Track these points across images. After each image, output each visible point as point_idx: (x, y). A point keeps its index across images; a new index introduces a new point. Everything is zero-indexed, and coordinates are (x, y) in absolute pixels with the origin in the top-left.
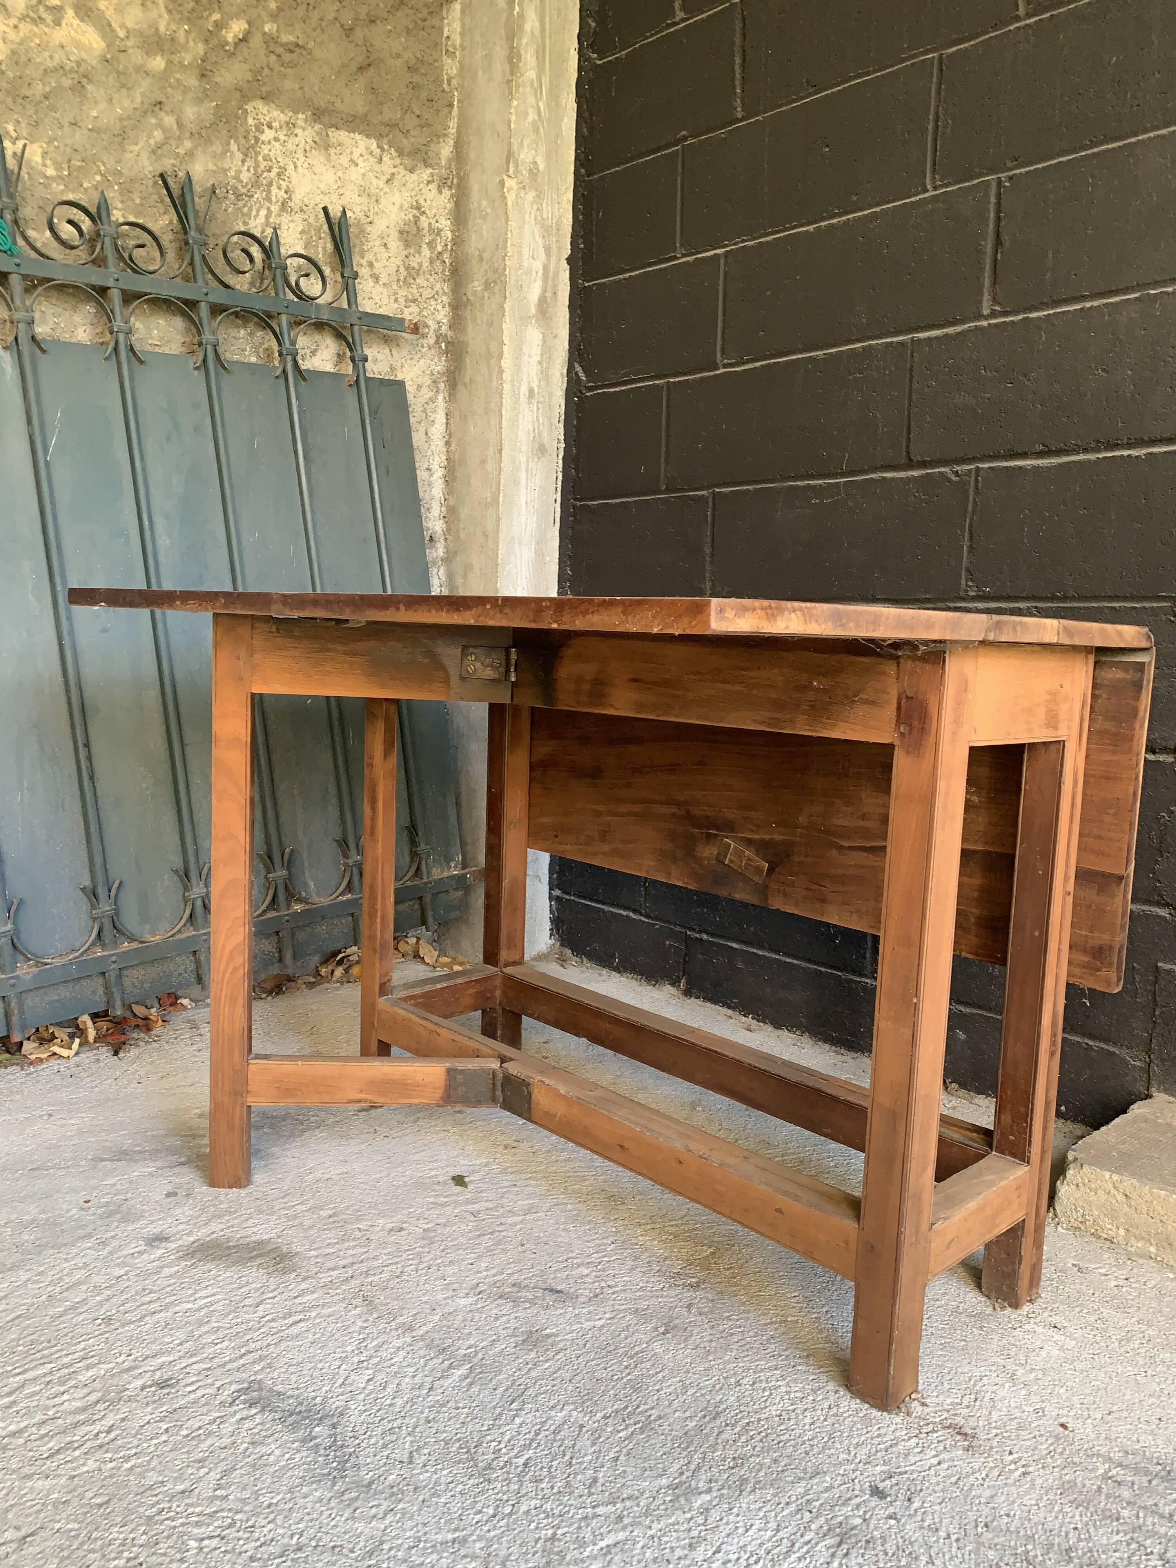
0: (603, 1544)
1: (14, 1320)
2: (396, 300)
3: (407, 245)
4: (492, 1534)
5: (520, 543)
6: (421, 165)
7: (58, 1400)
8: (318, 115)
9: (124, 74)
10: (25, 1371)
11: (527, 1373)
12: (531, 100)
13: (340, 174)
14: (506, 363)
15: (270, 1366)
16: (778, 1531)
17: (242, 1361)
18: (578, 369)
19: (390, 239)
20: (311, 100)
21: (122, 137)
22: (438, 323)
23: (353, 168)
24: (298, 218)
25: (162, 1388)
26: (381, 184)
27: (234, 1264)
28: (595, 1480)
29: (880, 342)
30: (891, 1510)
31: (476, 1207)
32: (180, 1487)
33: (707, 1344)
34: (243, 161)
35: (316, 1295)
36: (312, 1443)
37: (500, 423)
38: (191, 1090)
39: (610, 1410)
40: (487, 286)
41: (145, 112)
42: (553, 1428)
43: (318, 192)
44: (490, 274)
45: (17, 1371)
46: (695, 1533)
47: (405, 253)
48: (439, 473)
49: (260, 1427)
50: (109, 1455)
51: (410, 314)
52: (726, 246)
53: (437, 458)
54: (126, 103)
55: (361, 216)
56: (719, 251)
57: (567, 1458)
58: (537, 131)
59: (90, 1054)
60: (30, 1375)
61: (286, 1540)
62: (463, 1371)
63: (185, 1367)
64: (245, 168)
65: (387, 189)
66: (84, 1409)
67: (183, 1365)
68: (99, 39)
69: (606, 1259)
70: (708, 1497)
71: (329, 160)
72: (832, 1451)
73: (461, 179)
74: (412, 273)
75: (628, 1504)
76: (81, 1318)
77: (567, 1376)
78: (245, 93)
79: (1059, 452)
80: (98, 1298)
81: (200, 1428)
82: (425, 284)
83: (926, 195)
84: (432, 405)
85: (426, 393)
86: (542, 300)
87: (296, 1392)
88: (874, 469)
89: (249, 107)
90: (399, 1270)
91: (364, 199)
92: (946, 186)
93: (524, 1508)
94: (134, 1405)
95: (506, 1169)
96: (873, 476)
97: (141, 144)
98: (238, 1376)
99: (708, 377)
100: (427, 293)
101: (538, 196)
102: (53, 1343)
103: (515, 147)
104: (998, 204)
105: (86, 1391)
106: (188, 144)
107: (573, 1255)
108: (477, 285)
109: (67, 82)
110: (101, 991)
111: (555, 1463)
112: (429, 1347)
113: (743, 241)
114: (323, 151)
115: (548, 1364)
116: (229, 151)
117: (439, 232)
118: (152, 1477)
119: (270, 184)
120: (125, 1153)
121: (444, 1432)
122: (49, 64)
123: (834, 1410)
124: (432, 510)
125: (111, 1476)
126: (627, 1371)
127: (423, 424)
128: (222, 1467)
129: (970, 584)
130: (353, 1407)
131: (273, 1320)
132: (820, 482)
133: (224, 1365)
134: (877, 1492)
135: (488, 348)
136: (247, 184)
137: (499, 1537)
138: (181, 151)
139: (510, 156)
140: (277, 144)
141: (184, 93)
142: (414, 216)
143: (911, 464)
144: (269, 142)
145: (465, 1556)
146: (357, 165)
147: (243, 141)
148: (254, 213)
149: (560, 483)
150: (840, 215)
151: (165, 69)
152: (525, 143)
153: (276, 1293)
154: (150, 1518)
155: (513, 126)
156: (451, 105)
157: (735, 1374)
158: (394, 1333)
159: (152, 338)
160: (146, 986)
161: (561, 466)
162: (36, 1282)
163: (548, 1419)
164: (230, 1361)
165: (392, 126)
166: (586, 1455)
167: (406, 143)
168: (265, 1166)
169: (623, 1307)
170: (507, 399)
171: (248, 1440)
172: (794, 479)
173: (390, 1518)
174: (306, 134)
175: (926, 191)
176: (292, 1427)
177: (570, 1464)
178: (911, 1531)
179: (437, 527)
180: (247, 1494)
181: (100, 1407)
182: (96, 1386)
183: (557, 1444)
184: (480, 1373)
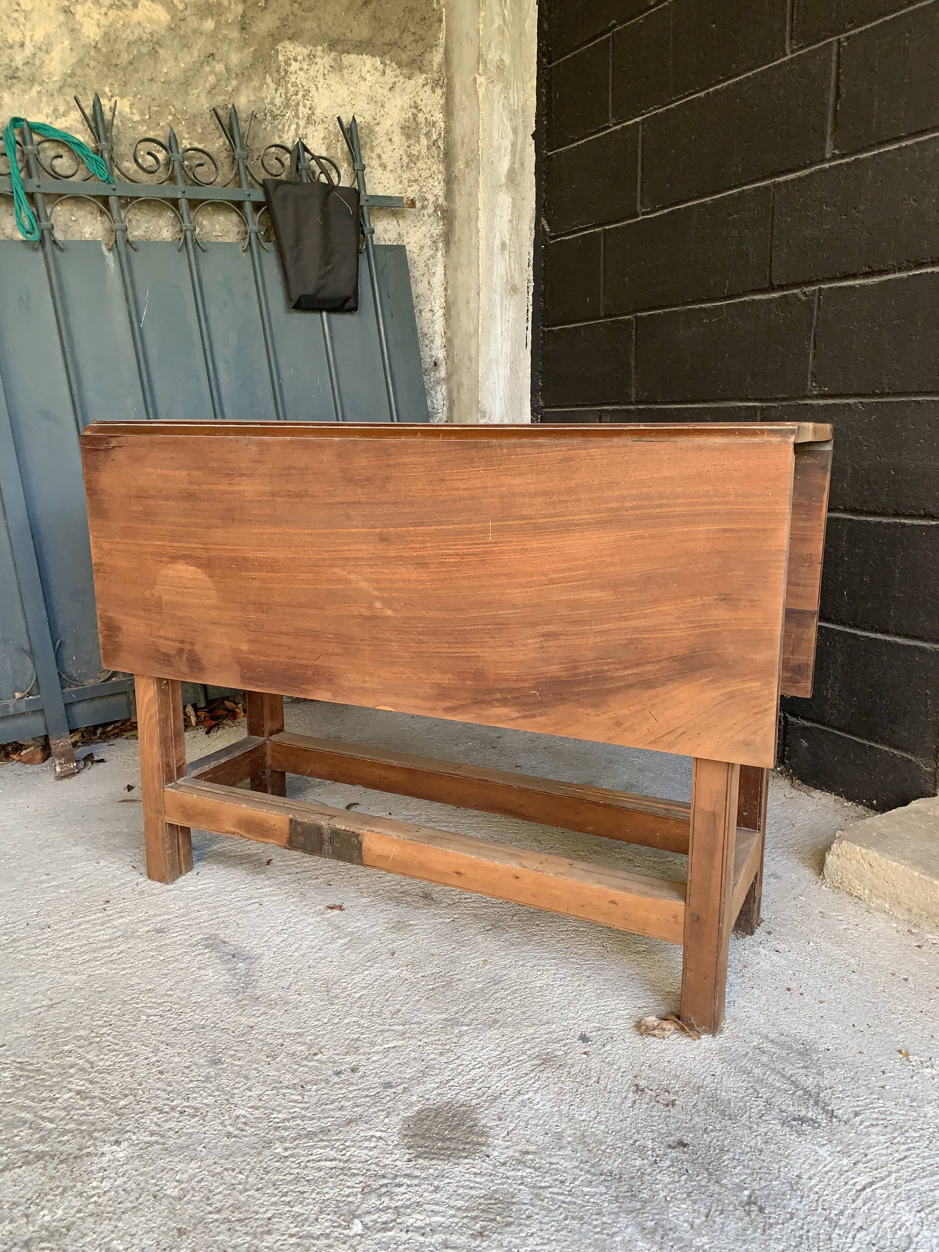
0: (386, 1046)
2: (401, 182)
3: (408, 137)
4: (321, 1033)
5: (497, 364)
6: (417, 72)
7: (97, 934)
8: (333, 45)
9: (185, 37)
12: (497, 9)
13: (352, 88)
14: (481, 224)
15: (226, 927)
16: (503, 1052)
17: (211, 923)
18: (544, 222)
19: (394, 134)
20: (326, 34)
21: (186, 83)
22: (436, 196)
23: (362, 83)
24: (320, 127)
25: (158, 933)
26: (385, 92)
27: (228, 867)
28: (399, 1011)
29: (750, 187)
30: (588, 1049)
32: (148, 987)
34: (276, 90)
36: (234, 972)
37: (478, 272)
40: (467, 165)
41: (202, 64)
43: (335, 105)
44: (469, 154)
46: (447, 1047)
47: (407, 144)
48: (440, 313)
49: (206, 960)
50: (115, 966)
51: (411, 193)
52: (643, 114)
53: (438, 301)
54: (188, 58)
55: (370, 119)
56: (638, 119)
57: (387, 996)
58: (503, 34)
59: (191, 733)
61: (197, 1022)
62: (345, 941)
63: (176, 923)
64: (278, 94)
65: (391, 96)
66: (110, 940)
67: (175, 921)
68: (165, 14)
70: (466, 1028)
71: (342, 78)
72: (566, 1011)
73: (450, 79)
74: (413, 159)
75: (413, 1026)
78: (276, 38)
79: (881, 272)
81: (172, 957)
82: (424, 166)
83: (785, 59)
84: (432, 261)
85: (428, 252)
86: (511, 172)
87: (236, 943)
88: (746, 293)
89: (279, 48)
91: (372, 106)
92: (801, 48)
93: (347, 1021)
94: (139, 940)
96: (746, 299)
97: (200, 88)
98: (205, 930)
99: (631, 224)
100: (425, 174)
101: (505, 87)
103: (484, 50)
104: (838, 62)
105: (114, 930)
106: (234, 83)
108: (460, 164)
109: (145, 49)
111: (378, 999)
113: (656, 109)
114: (338, 73)
115: (401, 942)
116: (265, 83)
117: (434, 123)
118: (136, 980)
119: (298, 104)
121: (317, 974)
122: (131, 38)
123: (581, 988)
124: (435, 342)
125: (112, 977)
127: (426, 276)
128: (177, 979)
129: (814, 384)
130: (267, 954)
131: (239, 901)
132: (709, 305)
134: (583, 1038)
135: (469, 214)
136: (280, 107)
137: (324, 1035)
138: (230, 89)
139: (480, 58)
140: (302, 73)
141: (230, 44)
142: (413, 114)
143: (773, 288)
144: (296, 72)
145: (299, 1043)
146: (365, 80)
147: (275, 74)
148: (287, 128)
149: (530, 314)
150: (723, 81)
151: (215, 28)
152: (493, 45)
153: (247, 885)
154: (125, 1001)
155: (481, 33)
156: (440, 20)
159: (215, 231)
161: (531, 301)
163: (386, 973)
164: (204, 922)
165: (392, 44)
167: (404, 57)
170: (482, 253)
171: (197, 966)
172: (689, 303)
173: (263, 1017)
174: (324, 61)
175: (786, 55)
176: (227, 962)
177: (387, 1000)
178: (595, 1063)
179: (440, 354)
180: (184, 995)
181: (120, 939)
182: (121, 928)
183: (384, 988)
184: (355, 943)
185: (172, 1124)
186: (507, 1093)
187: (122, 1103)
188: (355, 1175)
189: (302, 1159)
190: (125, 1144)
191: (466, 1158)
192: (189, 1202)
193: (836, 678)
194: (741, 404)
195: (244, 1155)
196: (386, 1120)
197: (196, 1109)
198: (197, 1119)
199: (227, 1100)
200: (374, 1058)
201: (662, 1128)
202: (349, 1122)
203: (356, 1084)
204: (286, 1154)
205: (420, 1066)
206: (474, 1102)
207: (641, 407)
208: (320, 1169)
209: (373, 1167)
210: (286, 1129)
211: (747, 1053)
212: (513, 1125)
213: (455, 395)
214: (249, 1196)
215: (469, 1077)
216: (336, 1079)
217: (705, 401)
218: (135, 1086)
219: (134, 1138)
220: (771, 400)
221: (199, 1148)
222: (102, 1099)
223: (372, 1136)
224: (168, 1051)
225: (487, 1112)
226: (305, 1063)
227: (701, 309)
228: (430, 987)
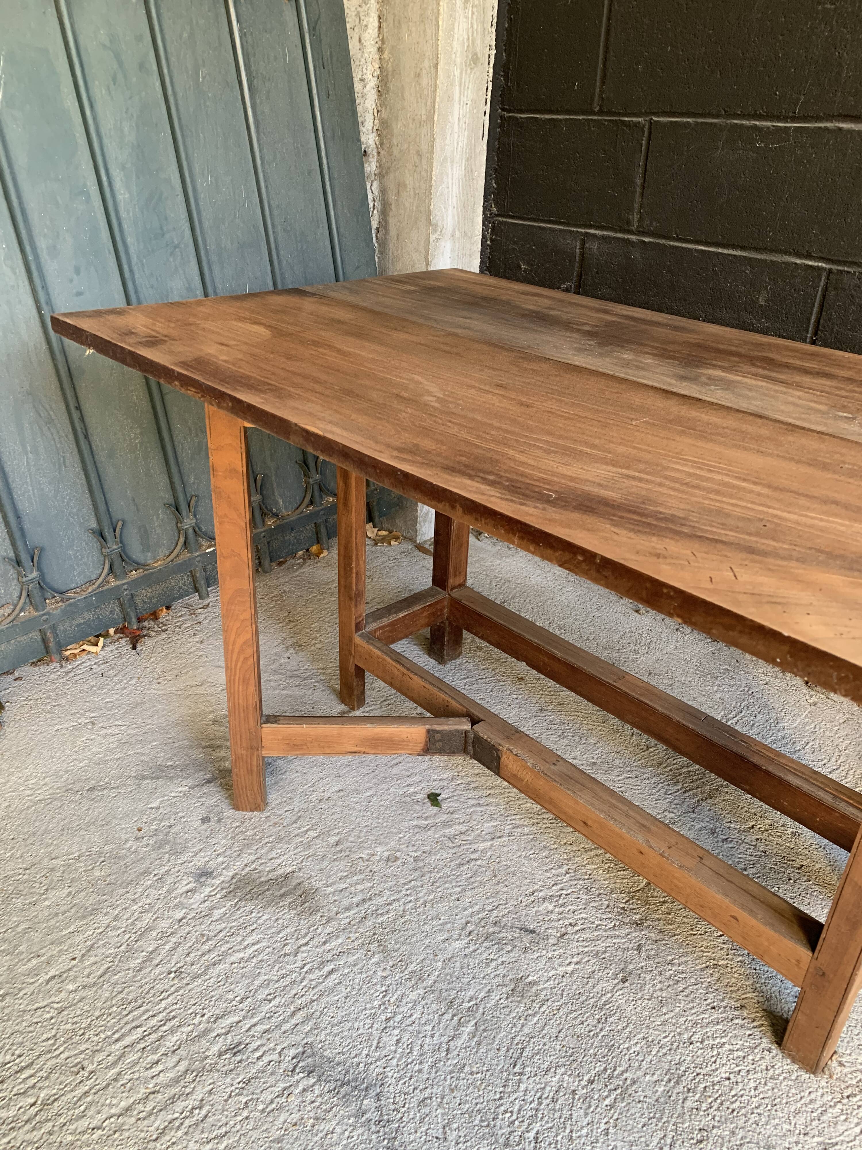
1: (104, 973)
5: (452, 162)
7: (154, 1071)
10: (123, 1036)
11: (521, 1030)
25: (235, 1055)
27: (269, 904)
31: (452, 831)
33: (659, 994)
35: (340, 941)
36: (364, 1118)
37: (437, 34)
38: (200, 690)
39: (593, 1073)
42: (551, 1094)
45: (117, 1036)
48: (372, 83)
49: (319, 1100)
50: (205, 1135)
53: (370, 67)
57: (568, 1131)
59: (113, 647)
60: (127, 1041)
62: (469, 1028)
63: (250, 1029)
67: (248, 1026)
69: (564, 892)
72: (776, 1121)
76: (157, 971)
77: (554, 1032)
80: (167, 947)
81: (272, 1102)
84: (365, 8)
87: (343, 1057)
88: (830, 117)
90: (402, 908)
94: (216, 1075)
95: (468, 784)
96: (829, 125)
98: (293, 1039)
102: (140, 1002)
105: (174, 1059)
107: (537, 887)
110: (117, 610)
111: (559, 1138)
112: (439, 999)
115: (536, 1019)
120: (160, 768)
121: (467, 1102)
123: (771, 1072)
124: (366, 124)
126: (600, 1025)
127: (356, 29)
130: (390, 1074)
132: (769, 124)
133: (278, 1027)
149: (489, 94)
153: (308, 938)
157: (686, 1029)
158: (409, 984)
160: (154, 601)
161: (491, 75)
162: (115, 928)
163: (546, 1084)
164: (284, 1021)
166: (582, 1128)
168: (276, 783)
169: (586, 950)
170: (443, 6)
171: (312, 1114)
172: (737, 116)
176: (346, 1099)
179: (371, 140)
181: (189, 1078)
182: (182, 1052)
183: (557, 1115)
184: (484, 1030)
194: (798, 261)
207: (647, 240)
213: (392, 197)
217: (743, 248)
220: (844, 263)
227: (755, 127)
228: (607, 1102)
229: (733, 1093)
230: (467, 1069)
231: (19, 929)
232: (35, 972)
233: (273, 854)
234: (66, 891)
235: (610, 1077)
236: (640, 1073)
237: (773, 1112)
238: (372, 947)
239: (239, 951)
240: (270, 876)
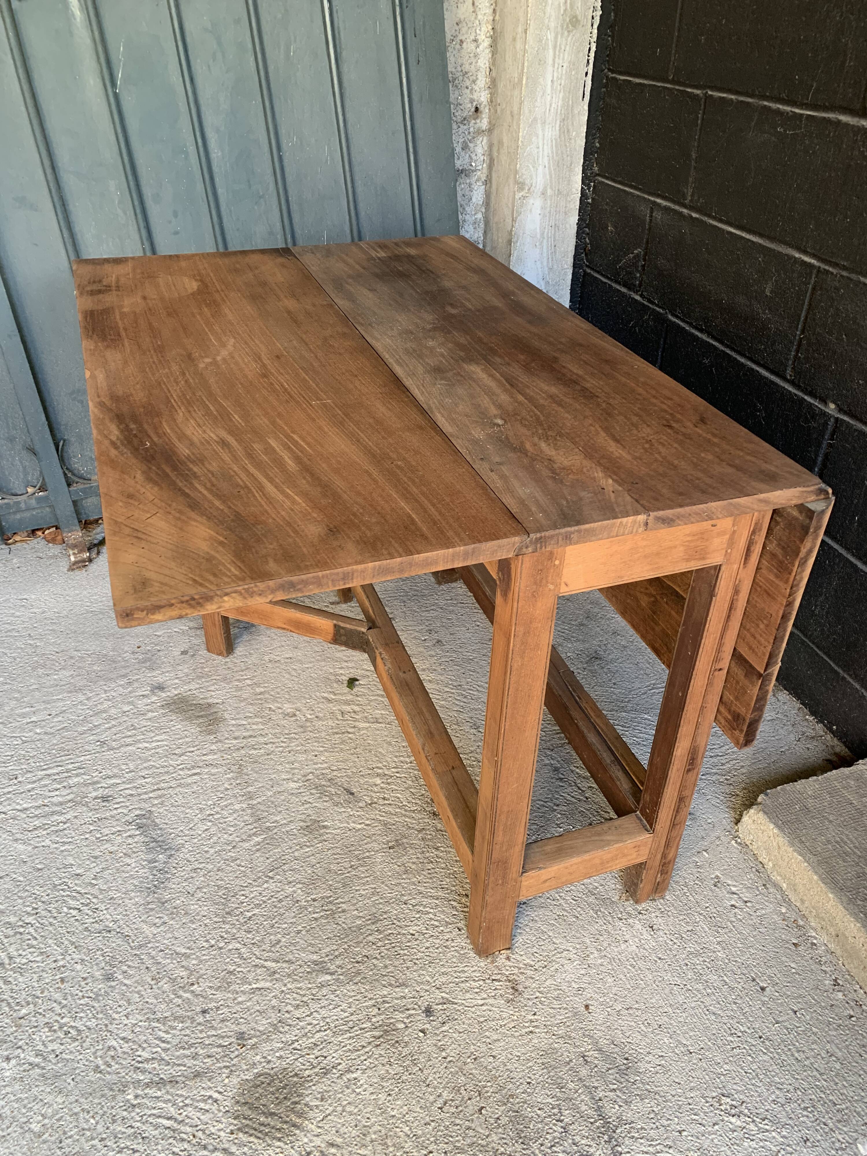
0: (255, 986)
1: (61, 729)
4: (205, 957)
5: (544, 123)
7: (52, 794)
10: (49, 768)
11: (293, 853)
15: (163, 803)
16: (352, 1014)
25: (104, 801)
27: (186, 719)
28: (278, 942)
30: (427, 1026)
31: (348, 708)
32: (78, 872)
33: (410, 865)
35: (215, 757)
36: (153, 865)
39: (320, 895)
42: (281, 897)
45: (45, 767)
46: (306, 999)
48: (485, 43)
49: (135, 844)
50: (57, 839)
60: (49, 772)
61: (107, 924)
62: (259, 839)
63: (122, 790)
66: (61, 804)
67: (122, 788)
69: (398, 775)
70: (328, 977)
72: (424, 972)
75: (284, 965)
76: (92, 738)
77: (315, 861)
80: (106, 726)
81: (107, 835)
87: (165, 826)
88: (834, 108)
90: (272, 749)
93: (230, 947)
94: (86, 809)
96: (831, 116)
98: (143, 805)
102: (70, 752)
105: (68, 791)
107: (380, 765)
112: (252, 815)
115: (308, 849)
118: (69, 860)
121: (223, 880)
123: (448, 943)
124: (478, 82)
125: (51, 853)
126: (350, 869)
128: (104, 865)
130: (187, 846)
131: (183, 769)
132: (788, 109)
133: (139, 795)
134: (428, 1012)
137: (207, 961)
145: (183, 967)
153: (195, 749)
154: (55, 886)
157: (409, 894)
158: (240, 798)
162: (84, 705)
163: (283, 890)
164: (146, 793)
166: (286, 923)
169: (381, 818)
171: (125, 851)
172: (767, 98)
173: (162, 928)
176: (150, 850)
177: (272, 926)
178: (428, 1044)
179: (483, 97)
180: (105, 887)
181: (70, 804)
182: (75, 789)
183: (275, 910)
184: (268, 844)
185: (55, 1046)
186: (339, 1067)
187: (24, 1011)
188: (183, 1140)
189: (146, 1111)
190: (13, 1062)
191: (279, 1140)
192: (45, 1142)
193: (827, 598)
194: (797, 255)
195: (103, 1096)
196: (227, 1081)
197: (79, 1031)
198: (77, 1043)
199: (106, 1025)
200: (240, 999)
201: (458, 1141)
202: (197, 1075)
203: (215, 1029)
204: (135, 1102)
205: (274, 1017)
206: (307, 1073)
207: (694, 215)
208: (156, 1127)
209: (200, 1134)
210: (144, 1071)
211: (571, 1061)
212: (331, 1109)
213: (495, 154)
214: (93, 1146)
215: (313, 1040)
216: (200, 1019)
218: (38, 993)
219: (22, 1056)
220: (830, 263)
221: (69, 1081)
222: (9, 1004)
223: (210, 1097)
224: (74, 956)
225: (314, 1088)
226: (181, 993)
227: (778, 112)
228: (315, 916)
229: (408, 944)
230: (238, 862)
231: (31, 688)
232: (23, 716)
233: (212, 688)
234: (71, 673)
235: (330, 902)
236: (352, 908)
237: (427, 966)
238: (233, 768)
239: (147, 742)
240: (200, 702)
